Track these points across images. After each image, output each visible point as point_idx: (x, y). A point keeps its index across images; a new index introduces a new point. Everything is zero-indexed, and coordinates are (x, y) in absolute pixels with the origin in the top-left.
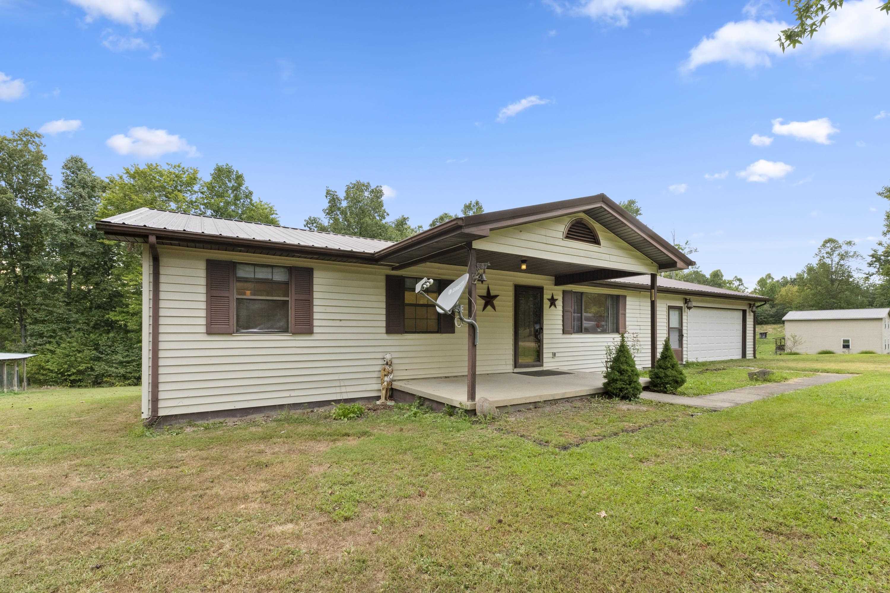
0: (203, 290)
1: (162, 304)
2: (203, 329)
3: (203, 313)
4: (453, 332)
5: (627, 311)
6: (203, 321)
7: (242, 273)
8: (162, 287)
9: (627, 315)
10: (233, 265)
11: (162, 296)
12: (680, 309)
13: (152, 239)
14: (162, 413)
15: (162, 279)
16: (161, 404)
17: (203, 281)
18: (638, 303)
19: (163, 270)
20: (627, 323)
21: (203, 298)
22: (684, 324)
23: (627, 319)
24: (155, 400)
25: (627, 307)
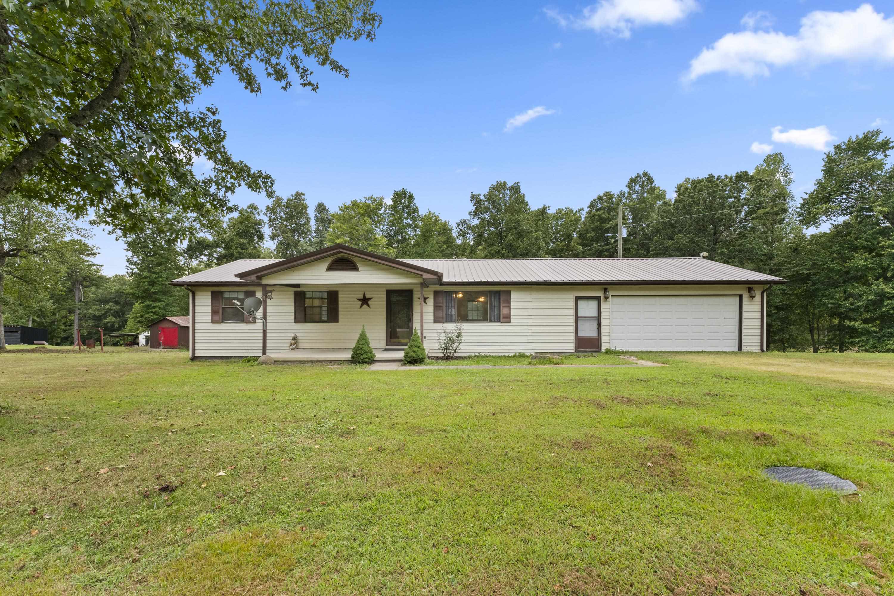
0: (210, 304)
1: (196, 311)
2: (210, 321)
3: (210, 314)
4: (337, 321)
5: (512, 303)
6: (210, 318)
7: (227, 295)
8: (196, 304)
9: (512, 307)
10: (221, 293)
11: (196, 307)
12: (598, 299)
13: (186, 286)
14: (196, 355)
15: (196, 301)
16: (196, 352)
17: (210, 301)
18: (529, 296)
19: (196, 297)
20: (512, 314)
21: (210, 307)
22: (602, 314)
23: (512, 310)
24: (194, 350)
25: (512, 300)
